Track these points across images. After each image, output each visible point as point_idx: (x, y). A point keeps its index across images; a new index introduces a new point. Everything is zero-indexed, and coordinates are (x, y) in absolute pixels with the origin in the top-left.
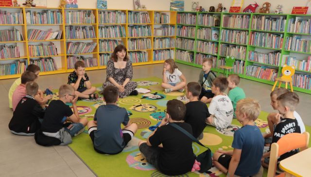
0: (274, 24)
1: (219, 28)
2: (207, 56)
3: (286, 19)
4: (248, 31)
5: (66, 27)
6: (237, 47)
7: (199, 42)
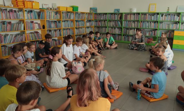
0: (153, 17)
1: (122, 21)
2: (115, 35)
3: (158, 15)
4: (139, 21)
5: (46, 21)
6: (133, 29)
7: (110, 28)
